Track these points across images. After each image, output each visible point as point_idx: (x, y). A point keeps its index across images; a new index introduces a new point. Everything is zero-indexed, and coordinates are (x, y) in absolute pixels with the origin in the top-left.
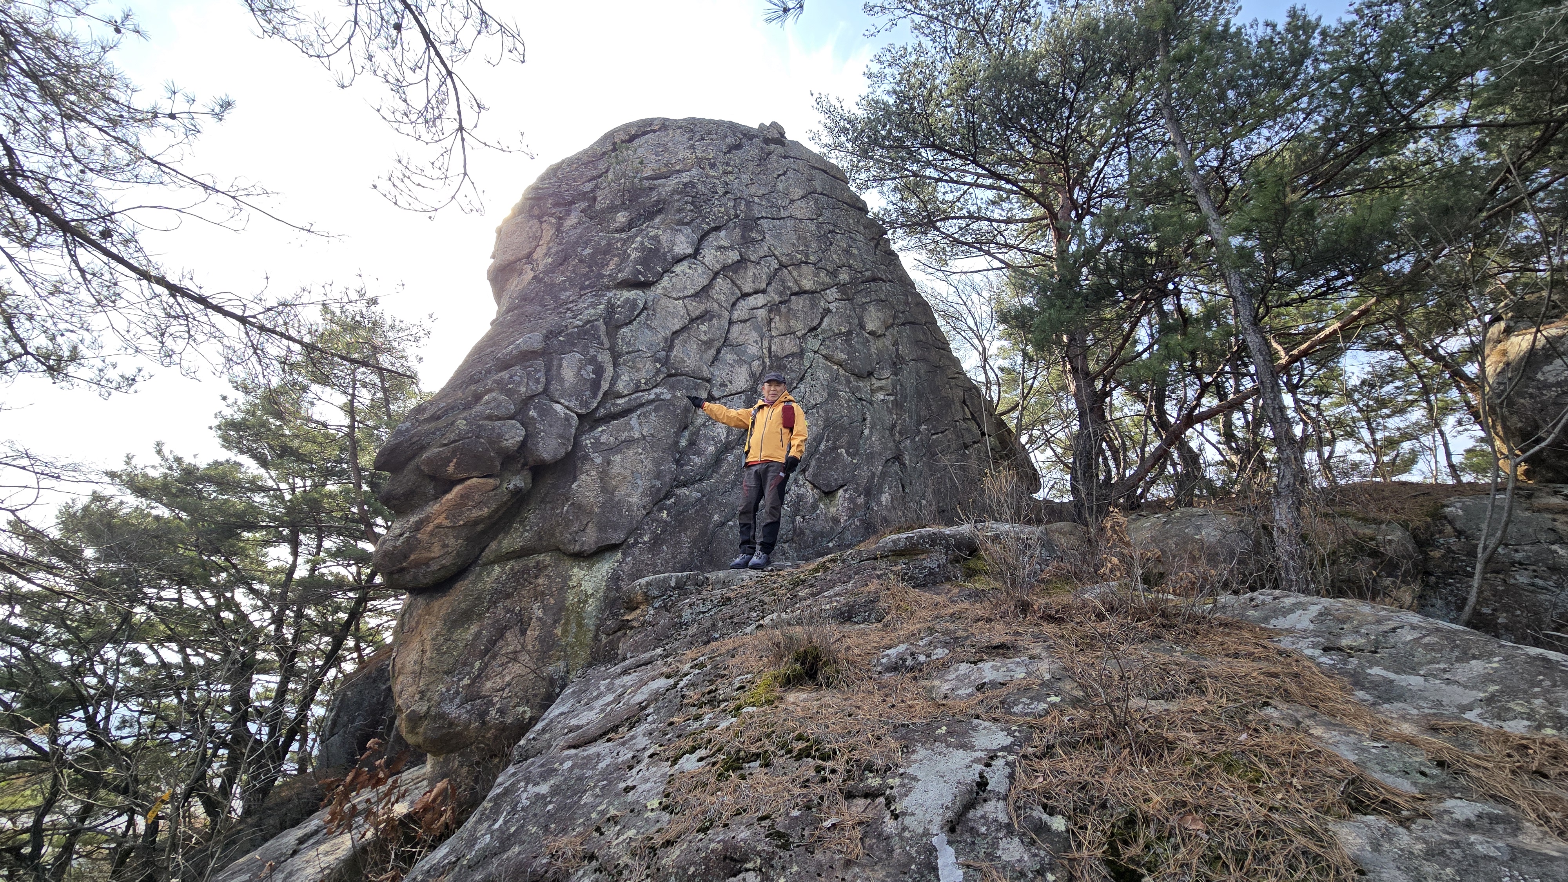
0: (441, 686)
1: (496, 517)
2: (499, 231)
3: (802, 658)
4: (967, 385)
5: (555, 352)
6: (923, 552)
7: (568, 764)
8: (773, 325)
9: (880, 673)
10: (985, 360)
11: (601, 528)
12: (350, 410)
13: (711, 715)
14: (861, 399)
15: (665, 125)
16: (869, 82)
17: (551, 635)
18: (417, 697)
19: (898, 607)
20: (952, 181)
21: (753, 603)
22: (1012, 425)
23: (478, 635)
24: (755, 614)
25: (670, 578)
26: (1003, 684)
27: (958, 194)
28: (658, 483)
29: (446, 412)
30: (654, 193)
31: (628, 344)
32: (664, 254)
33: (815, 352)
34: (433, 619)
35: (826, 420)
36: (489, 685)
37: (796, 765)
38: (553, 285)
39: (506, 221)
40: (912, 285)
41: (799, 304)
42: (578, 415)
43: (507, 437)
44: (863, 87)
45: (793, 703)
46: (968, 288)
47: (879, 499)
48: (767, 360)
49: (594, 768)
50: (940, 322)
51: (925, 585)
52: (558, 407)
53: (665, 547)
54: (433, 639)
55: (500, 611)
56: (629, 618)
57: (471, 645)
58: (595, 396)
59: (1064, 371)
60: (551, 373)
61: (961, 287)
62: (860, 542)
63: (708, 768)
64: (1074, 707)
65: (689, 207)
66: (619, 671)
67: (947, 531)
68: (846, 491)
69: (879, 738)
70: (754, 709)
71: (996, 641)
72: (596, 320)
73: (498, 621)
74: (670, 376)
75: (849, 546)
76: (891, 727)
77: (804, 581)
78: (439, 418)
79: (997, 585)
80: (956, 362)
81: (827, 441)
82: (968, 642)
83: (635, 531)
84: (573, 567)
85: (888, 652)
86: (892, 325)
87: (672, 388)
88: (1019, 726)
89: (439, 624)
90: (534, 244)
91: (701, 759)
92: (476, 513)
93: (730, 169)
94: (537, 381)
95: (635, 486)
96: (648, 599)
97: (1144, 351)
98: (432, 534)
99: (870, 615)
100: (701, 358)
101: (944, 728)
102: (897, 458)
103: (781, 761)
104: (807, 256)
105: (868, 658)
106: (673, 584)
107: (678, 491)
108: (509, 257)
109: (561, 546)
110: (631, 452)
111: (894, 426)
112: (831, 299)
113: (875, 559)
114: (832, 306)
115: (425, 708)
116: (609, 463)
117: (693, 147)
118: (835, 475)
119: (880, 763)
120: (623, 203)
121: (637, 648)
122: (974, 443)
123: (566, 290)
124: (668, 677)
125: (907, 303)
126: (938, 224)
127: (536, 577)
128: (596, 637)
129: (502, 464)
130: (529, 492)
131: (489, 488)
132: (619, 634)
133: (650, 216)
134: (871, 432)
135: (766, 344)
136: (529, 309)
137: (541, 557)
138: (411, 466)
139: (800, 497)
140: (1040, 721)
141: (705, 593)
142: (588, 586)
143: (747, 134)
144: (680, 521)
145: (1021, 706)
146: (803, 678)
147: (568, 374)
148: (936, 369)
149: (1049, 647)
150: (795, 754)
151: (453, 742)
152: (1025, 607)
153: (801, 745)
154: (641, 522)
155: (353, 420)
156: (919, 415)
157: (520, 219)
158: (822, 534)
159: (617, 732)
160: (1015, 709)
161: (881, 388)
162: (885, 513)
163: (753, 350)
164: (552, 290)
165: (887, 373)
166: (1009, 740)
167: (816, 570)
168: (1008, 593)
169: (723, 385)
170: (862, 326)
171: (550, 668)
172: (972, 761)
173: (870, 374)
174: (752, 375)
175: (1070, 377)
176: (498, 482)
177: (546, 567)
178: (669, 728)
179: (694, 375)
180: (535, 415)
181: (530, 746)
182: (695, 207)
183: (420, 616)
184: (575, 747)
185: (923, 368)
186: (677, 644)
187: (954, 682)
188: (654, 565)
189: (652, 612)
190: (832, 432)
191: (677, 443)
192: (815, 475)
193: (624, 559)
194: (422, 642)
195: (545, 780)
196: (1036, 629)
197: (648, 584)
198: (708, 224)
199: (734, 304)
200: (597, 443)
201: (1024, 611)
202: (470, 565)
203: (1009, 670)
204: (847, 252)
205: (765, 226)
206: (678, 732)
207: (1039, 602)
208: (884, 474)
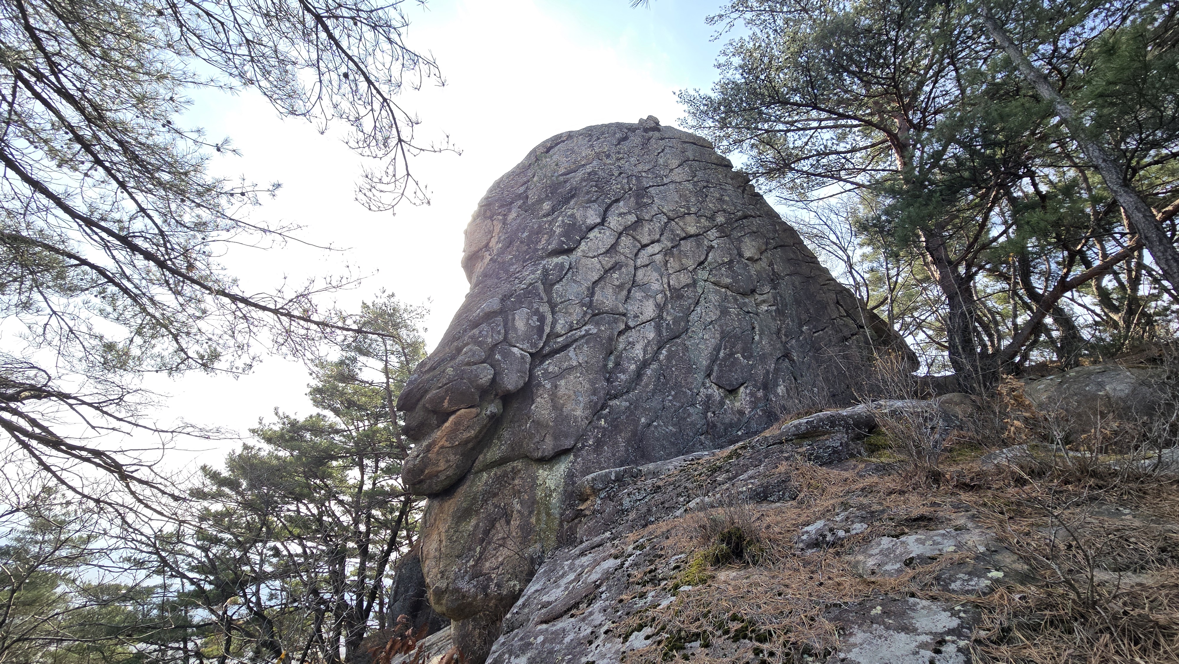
0: (455, 567)
1: (480, 436)
2: (466, 232)
3: (726, 538)
4: (838, 288)
5: (509, 309)
6: (824, 434)
7: (541, 639)
8: (669, 265)
9: (802, 549)
10: (851, 266)
11: (556, 438)
12: (386, 371)
13: (653, 593)
14: (748, 312)
15: (570, 135)
16: (719, 71)
17: (528, 523)
18: (439, 576)
19: (809, 485)
20: (799, 129)
21: (680, 490)
22: (884, 316)
23: (477, 526)
24: (682, 499)
25: (610, 473)
26: (933, 559)
27: (806, 140)
28: (595, 398)
29: (439, 364)
30: (568, 184)
31: (561, 296)
32: (580, 226)
33: (705, 281)
34: (445, 516)
35: (722, 332)
36: (487, 564)
37: (735, 646)
38: (504, 263)
39: (470, 225)
40: (777, 216)
41: (687, 246)
42: (530, 354)
43: (482, 376)
44: (716, 76)
45: (725, 582)
46: (827, 211)
47: (776, 391)
48: (668, 293)
49: (561, 642)
50: (806, 242)
51: (831, 463)
52: (515, 350)
53: (606, 448)
54: (446, 532)
55: (490, 507)
56: (582, 508)
57: (472, 534)
58: (541, 337)
59: (926, 264)
60: (508, 326)
61: (820, 211)
62: (765, 429)
63: (654, 647)
64: (1022, 584)
65: (594, 189)
66: (578, 552)
67: (844, 412)
68: (746, 387)
69: (812, 619)
70: (690, 587)
71: (915, 513)
72: (536, 282)
73: (489, 515)
74: (594, 315)
75: (756, 433)
76: (823, 607)
77: (720, 468)
78: (435, 369)
79: (902, 457)
80: (826, 271)
81: (725, 349)
82: (886, 516)
83: (581, 437)
84: (538, 469)
85: (806, 529)
86: (766, 250)
87: (597, 324)
88: (963, 605)
89: (449, 519)
90: (489, 236)
91: (647, 638)
92: (466, 435)
93: (621, 156)
94: (499, 333)
95: (578, 402)
96: (595, 492)
97: (1001, 235)
98: (438, 453)
99: (784, 494)
100: (616, 299)
101: (879, 608)
102: (787, 355)
103: (720, 641)
104: (689, 209)
105: (789, 535)
106: (613, 478)
107: (611, 403)
108: (474, 249)
109: (528, 454)
110: (572, 377)
111: (779, 331)
112: (712, 238)
113: (781, 443)
114: (714, 243)
115: (445, 584)
116: (556, 387)
117: (592, 146)
118: (735, 376)
119: (818, 646)
120: (547, 196)
121: (592, 532)
122: (852, 335)
123: (513, 264)
124: (616, 557)
125: (776, 231)
126: (793, 166)
127: (513, 479)
128: (561, 524)
129: (480, 397)
130: (502, 415)
131: (473, 415)
132: (576, 521)
133: (566, 200)
134: (761, 338)
135: (665, 280)
136: (489, 282)
137: (515, 464)
138: (420, 405)
139: (709, 397)
140: (985, 599)
141: (639, 483)
142: (551, 483)
143: (631, 129)
144: (615, 426)
145: (959, 583)
146: (730, 557)
147: (520, 324)
148: (808, 279)
149: (973, 516)
150: (732, 634)
151: (467, 610)
152: (936, 477)
153: (735, 626)
154: (585, 430)
155: (388, 378)
156: (800, 319)
157: (478, 221)
158: (731, 425)
159: (578, 609)
160: (953, 586)
161: (764, 301)
162: (782, 402)
163: (656, 286)
164: (504, 266)
165: (767, 289)
166: (955, 623)
167: (730, 457)
168: (916, 465)
169: (636, 316)
170: (741, 255)
171: (530, 550)
172: (918, 647)
173: (753, 291)
174: (657, 305)
175: (933, 268)
176: (479, 410)
177: (519, 471)
178: (619, 605)
179: (612, 312)
180: (500, 358)
181: (514, 619)
182: (599, 188)
183: (437, 515)
184: (546, 622)
185: (797, 280)
186: (621, 528)
187: (879, 557)
188: (598, 462)
189: (599, 502)
190: (728, 342)
191: (605, 366)
192: (718, 378)
193: (575, 460)
194: (439, 534)
195: (523, 653)
196: (953, 499)
197: (594, 479)
198: (610, 199)
199: (636, 255)
200: (546, 373)
201: (937, 481)
202: (466, 474)
203: (935, 543)
204: (720, 200)
205: (653, 192)
206: (627, 610)
207: (950, 470)
208: (777, 370)
